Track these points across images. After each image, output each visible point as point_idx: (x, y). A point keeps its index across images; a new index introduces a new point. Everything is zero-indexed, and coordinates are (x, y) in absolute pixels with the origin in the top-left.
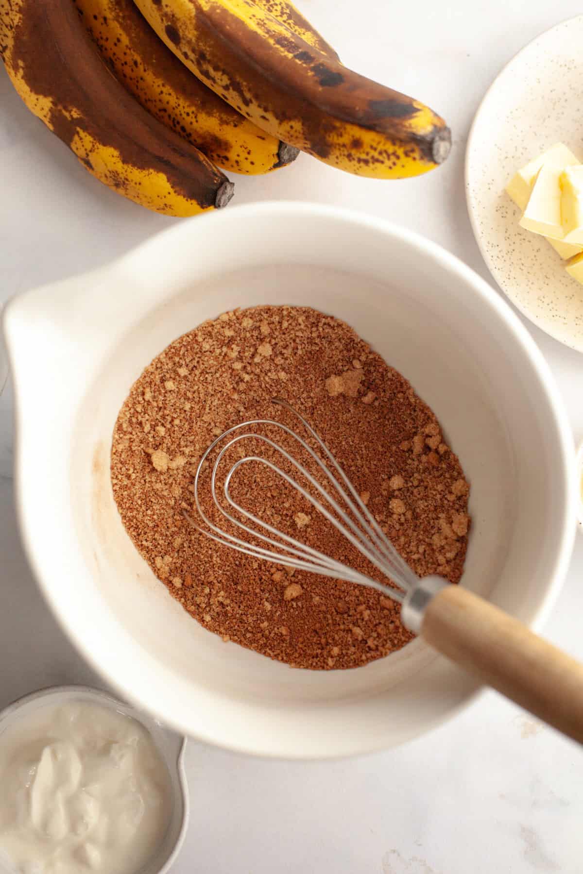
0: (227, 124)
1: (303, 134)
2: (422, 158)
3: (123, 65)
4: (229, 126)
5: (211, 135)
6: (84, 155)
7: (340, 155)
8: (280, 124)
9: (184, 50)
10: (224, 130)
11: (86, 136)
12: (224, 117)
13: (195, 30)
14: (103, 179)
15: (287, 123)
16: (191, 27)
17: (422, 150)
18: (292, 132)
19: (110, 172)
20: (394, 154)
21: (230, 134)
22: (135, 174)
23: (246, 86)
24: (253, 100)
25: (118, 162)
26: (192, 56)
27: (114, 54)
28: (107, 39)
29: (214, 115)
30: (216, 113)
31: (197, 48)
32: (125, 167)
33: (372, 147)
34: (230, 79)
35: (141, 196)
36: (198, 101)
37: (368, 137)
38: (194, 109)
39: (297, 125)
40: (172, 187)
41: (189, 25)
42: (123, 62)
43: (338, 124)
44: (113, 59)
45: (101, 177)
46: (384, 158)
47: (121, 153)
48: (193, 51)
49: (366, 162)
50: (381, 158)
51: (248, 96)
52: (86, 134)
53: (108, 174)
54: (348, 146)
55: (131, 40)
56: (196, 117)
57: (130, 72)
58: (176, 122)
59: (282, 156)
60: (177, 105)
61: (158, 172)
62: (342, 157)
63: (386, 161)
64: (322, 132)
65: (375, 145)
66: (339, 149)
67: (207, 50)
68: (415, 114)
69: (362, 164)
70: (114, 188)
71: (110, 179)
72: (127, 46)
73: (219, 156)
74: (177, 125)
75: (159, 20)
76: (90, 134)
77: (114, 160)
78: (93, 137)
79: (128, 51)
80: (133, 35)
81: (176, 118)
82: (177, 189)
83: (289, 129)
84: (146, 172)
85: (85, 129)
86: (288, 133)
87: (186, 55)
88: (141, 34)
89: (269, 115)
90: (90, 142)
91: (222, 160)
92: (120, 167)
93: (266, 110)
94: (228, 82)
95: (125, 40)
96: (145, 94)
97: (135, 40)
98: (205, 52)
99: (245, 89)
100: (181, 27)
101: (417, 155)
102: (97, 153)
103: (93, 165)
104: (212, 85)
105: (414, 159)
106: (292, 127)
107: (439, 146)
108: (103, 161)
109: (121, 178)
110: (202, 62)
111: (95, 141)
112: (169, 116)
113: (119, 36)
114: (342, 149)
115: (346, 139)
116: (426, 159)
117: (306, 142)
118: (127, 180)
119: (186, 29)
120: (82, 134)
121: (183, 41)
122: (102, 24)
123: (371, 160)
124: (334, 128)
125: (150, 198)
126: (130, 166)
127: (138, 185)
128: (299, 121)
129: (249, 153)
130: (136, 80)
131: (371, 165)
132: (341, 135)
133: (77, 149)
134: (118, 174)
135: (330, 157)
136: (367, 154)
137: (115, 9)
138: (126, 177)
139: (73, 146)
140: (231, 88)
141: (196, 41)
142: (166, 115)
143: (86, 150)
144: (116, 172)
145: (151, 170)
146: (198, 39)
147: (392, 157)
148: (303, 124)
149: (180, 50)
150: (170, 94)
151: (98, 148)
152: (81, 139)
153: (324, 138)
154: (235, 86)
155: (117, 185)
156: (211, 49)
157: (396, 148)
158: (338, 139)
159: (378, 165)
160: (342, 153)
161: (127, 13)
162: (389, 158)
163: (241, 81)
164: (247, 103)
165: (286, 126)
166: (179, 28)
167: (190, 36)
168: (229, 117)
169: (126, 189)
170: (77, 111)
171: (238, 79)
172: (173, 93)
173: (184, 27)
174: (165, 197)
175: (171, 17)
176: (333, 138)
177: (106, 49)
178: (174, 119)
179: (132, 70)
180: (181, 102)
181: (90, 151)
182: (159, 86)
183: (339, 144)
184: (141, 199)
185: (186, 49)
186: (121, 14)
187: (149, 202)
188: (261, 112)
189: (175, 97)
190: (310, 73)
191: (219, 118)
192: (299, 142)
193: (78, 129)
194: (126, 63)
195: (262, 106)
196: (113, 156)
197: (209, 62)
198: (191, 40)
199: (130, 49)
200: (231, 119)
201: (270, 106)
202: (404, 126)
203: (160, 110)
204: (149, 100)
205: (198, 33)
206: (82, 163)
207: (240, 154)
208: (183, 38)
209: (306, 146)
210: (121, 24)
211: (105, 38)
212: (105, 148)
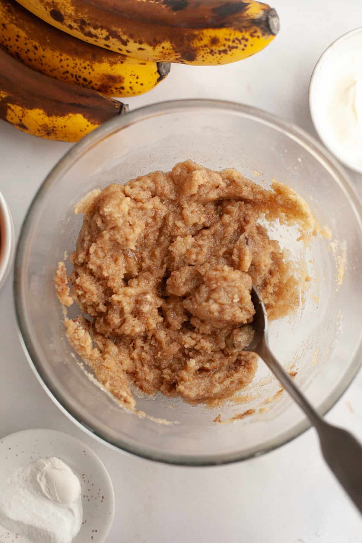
0: (116, 63)
1: (173, 49)
2: (263, 35)
3: (26, 53)
4: (117, 64)
5: (106, 76)
6: (18, 121)
7: (205, 53)
8: (154, 49)
9: (68, 24)
10: (114, 69)
11: (16, 108)
12: (112, 60)
13: (72, 6)
14: (37, 133)
15: (159, 46)
16: (68, 5)
17: (262, 29)
18: (165, 51)
19: (41, 126)
20: (243, 38)
21: (119, 70)
22: (60, 121)
23: (121, 31)
24: (130, 40)
25: (45, 117)
26: (75, 25)
27: (18, 48)
28: (10, 39)
29: (105, 61)
30: (105, 59)
31: (77, 19)
32: (51, 118)
33: (226, 39)
34: (108, 31)
35: (68, 135)
36: (89, 56)
37: (221, 33)
38: (88, 62)
39: (167, 45)
40: (89, 121)
41: (66, 4)
42: (26, 50)
43: (196, 33)
44: (19, 52)
45: (35, 132)
46: (237, 44)
47: (45, 111)
48: (75, 21)
49: (225, 52)
50: (235, 45)
51: (125, 37)
52: (15, 106)
53: (40, 128)
54: (209, 45)
55: (27, 32)
56: (91, 68)
57: (34, 55)
58: (78, 77)
59: (161, 71)
60: (75, 65)
61: (75, 114)
62: (207, 54)
63: (239, 45)
64: (187, 42)
65: (228, 37)
66: (203, 50)
67: (85, 17)
68: (247, 7)
69: (222, 54)
70: (46, 137)
71: (42, 132)
72: (25, 38)
73: (116, 88)
74: (79, 79)
75: (44, 9)
76: (18, 105)
77: (42, 117)
78: (21, 106)
79: (27, 41)
80: (27, 29)
81: (77, 74)
82: (93, 121)
83: (161, 50)
84: (67, 117)
85: (13, 103)
86: (162, 53)
87: (70, 27)
88: (33, 26)
89: (144, 46)
90: (20, 110)
91: (119, 91)
92: (47, 120)
93: (141, 43)
94: (107, 34)
95: (23, 34)
96: (49, 66)
97: (30, 32)
98: (84, 19)
99: (121, 34)
100: (61, 8)
101: (259, 34)
102: (28, 116)
103: (27, 126)
104: (96, 41)
105: (258, 37)
106: (163, 48)
107: (272, 22)
108: (34, 120)
109: (50, 128)
110: (84, 27)
111: (23, 109)
112: (72, 75)
113: (17, 34)
114: (205, 49)
115: (206, 41)
116: (266, 34)
117: (177, 54)
118: (54, 127)
119: (65, 8)
120: (13, 107)
121: (66, 17)
122: (3, 30)
123: (228, 49)
124: (195, 36)
125: (75, 134)
126: (54, 117)
127: (64, 128)
128: (167, 42)
129: (137, 78)
130: (39, 59)
131: (229, 52)
132: (202, 39)
133: (12, 119)
134: (47, 126)
135: (197, 58)
136: (224, 45)
137: (9, 15)
138: (54, 126)
139: (8, 118)
140: (111, 37)
141: (75, 14)
142: (69, 75)
143: (19, 117)
144: (46, 124)
145: (70, 115)
146: (76, 11)
147: (242, 41)
148: (171, 43)
149: (65, 24)
150: (67, 59)
151: (27, 113)
152: (13, 111)
153: (189, 45)
154: (114, 35)
155: (48, 134)
156: (88, 15)
157: (244, 34)
158: (200, 43)
159: (234, 51)
160: (206, 52)
161: (17, 15)
162: (240, 43)
163: (117, 29)
164: (125, 43)
165: (159, 49)
166: (60, 9)
167: (70, 12)
168: (115, 59)
169: (56, 134)
170: (4, 92)
171: (114, 29)
172: (69, 58)
173: (63, 7)
174: (85, 129)
175: (52, 3)
176: (197, 44)
177: (11, 47)
178: (76, 75)
179: (35, 54)
180: (78, 61)
181: (22, 117)
182: (57, 57)
183: (202, 47)
184: (68, 137)
185: (69, 22)
186: (14, 18)
187: (75, 138)
188: (138, 46)
189: (72, 59)
190: (163, 6)
191: (108, 62)
192: (171, 57)
193: (9, 104)
194: (28, 50)
195: (137, 41)
196: (40, 115)
197: (89, 24)
198: (71, 14)
199: (28, 39)
200: (117, 59)
201: (143, 39)
202: (243, 17)
203: (64, 74)
204: (53, 70)
205: (75, 7)
206: (18, 127)
207: (132, 81)
208: (66, 15)
209: (177, 57)
210: (16, 24)
211: (7, 39)
212: (32, 111)
